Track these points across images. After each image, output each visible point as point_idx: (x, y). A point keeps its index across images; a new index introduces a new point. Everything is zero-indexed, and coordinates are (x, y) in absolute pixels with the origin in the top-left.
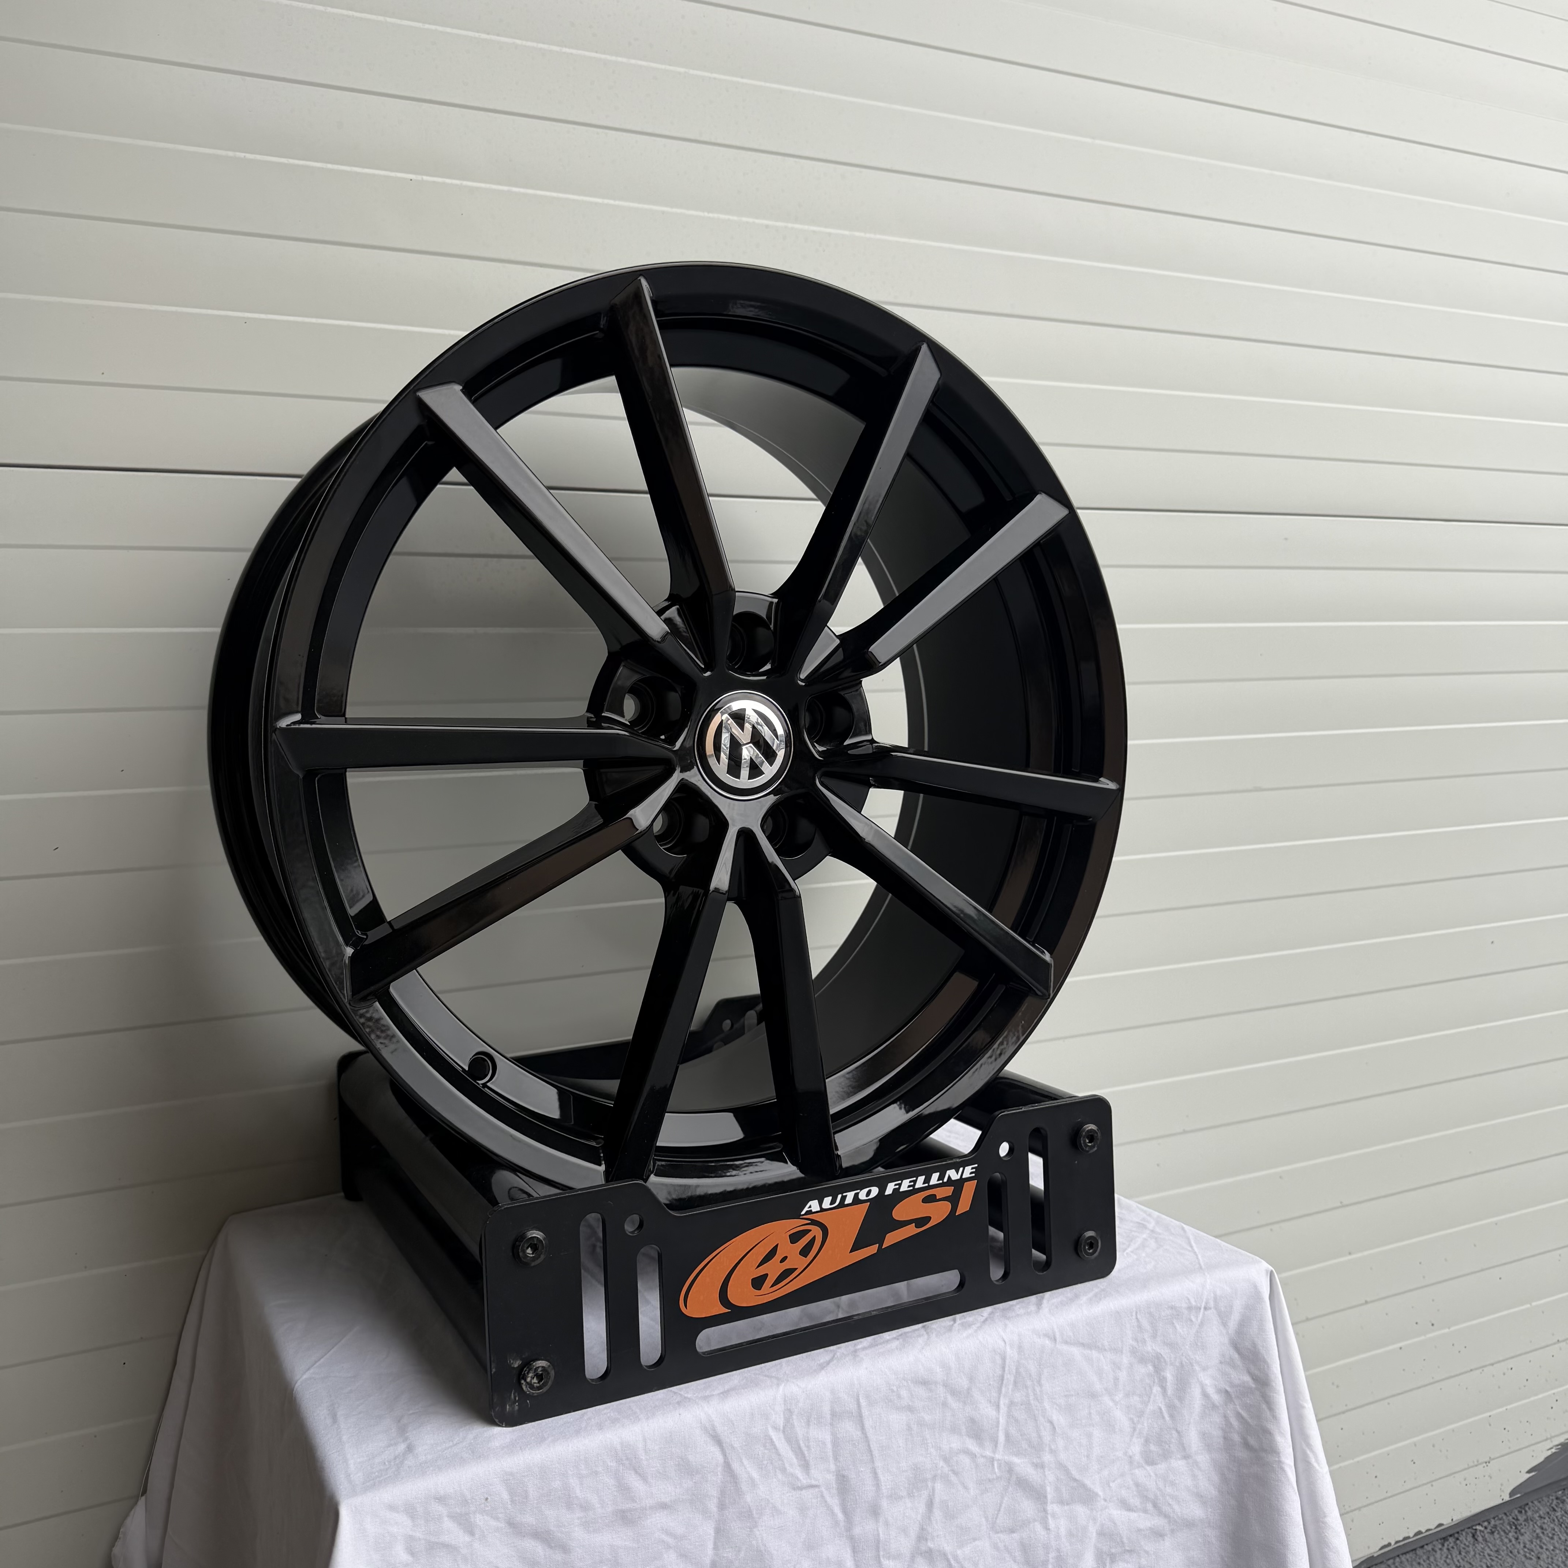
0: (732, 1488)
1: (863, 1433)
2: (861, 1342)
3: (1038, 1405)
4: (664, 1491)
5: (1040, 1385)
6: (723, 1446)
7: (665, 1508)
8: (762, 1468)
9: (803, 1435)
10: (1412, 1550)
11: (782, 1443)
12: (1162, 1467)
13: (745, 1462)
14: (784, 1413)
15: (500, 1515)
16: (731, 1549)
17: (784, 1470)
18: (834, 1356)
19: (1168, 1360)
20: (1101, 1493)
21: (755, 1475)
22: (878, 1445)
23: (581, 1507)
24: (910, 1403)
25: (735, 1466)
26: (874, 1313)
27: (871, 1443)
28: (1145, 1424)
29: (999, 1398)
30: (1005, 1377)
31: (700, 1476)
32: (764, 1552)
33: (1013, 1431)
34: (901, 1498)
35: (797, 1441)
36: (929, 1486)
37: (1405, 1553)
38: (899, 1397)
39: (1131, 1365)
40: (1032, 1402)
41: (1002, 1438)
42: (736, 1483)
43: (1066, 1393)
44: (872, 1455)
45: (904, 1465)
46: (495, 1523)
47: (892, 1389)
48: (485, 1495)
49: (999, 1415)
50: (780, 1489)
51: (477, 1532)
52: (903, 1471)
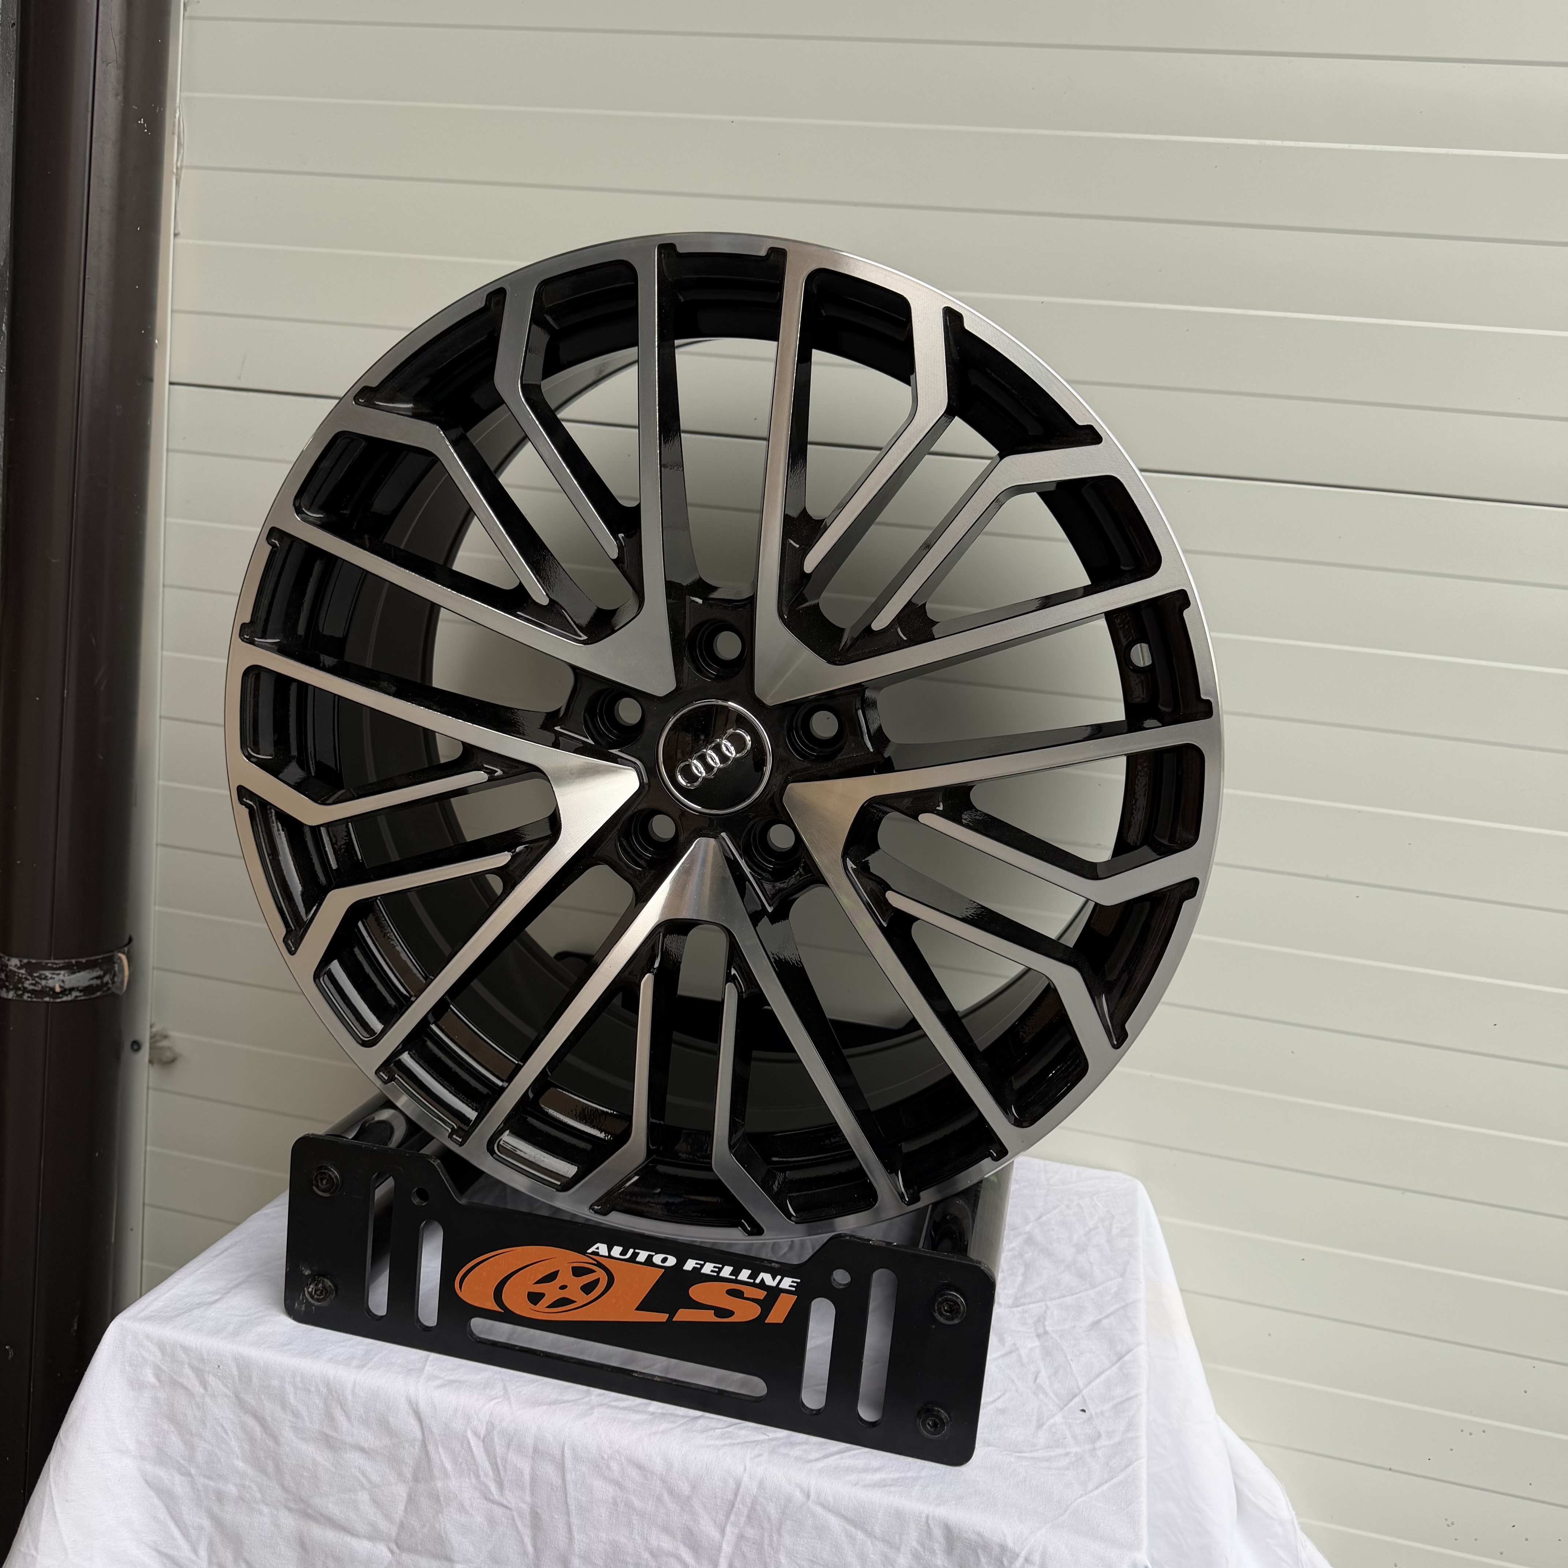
0: (426, 1467)
1: (562, 1482)
3: (772, 1553)
4: (363, 1436)
5: (780, 1535)
6: (423, 1425)
7: (364, 1451)
8: (456, 1464)
9: (502, 1454)
11: (479, 1450)
13: (441, 1450)
14: (487, 1424)
15: (229, 1385)
16: (417, 1520)
17: (478, 1477)
21: (449, 1466)
22: (577, 1503)
23: (293, 1412)
24: (620, 1480)
25: (431, 1448)
27: (568, 1497)
29: (726, 1523)
30: (737, 1505)
31: (398, 1440)
32: (445, 1539)
35: (495, 1457)
38: (608, 1467)
40: (766, 1547)
42: (430, 1464)
44: (568, 1508)
45: (603, 1535)
46: (224, 1389)
47: (603, 1456)
48: (219, 1363)
49: (723, 1540)
50: (471, 1492)
51: (209, 1389)
52: (601, 1541)
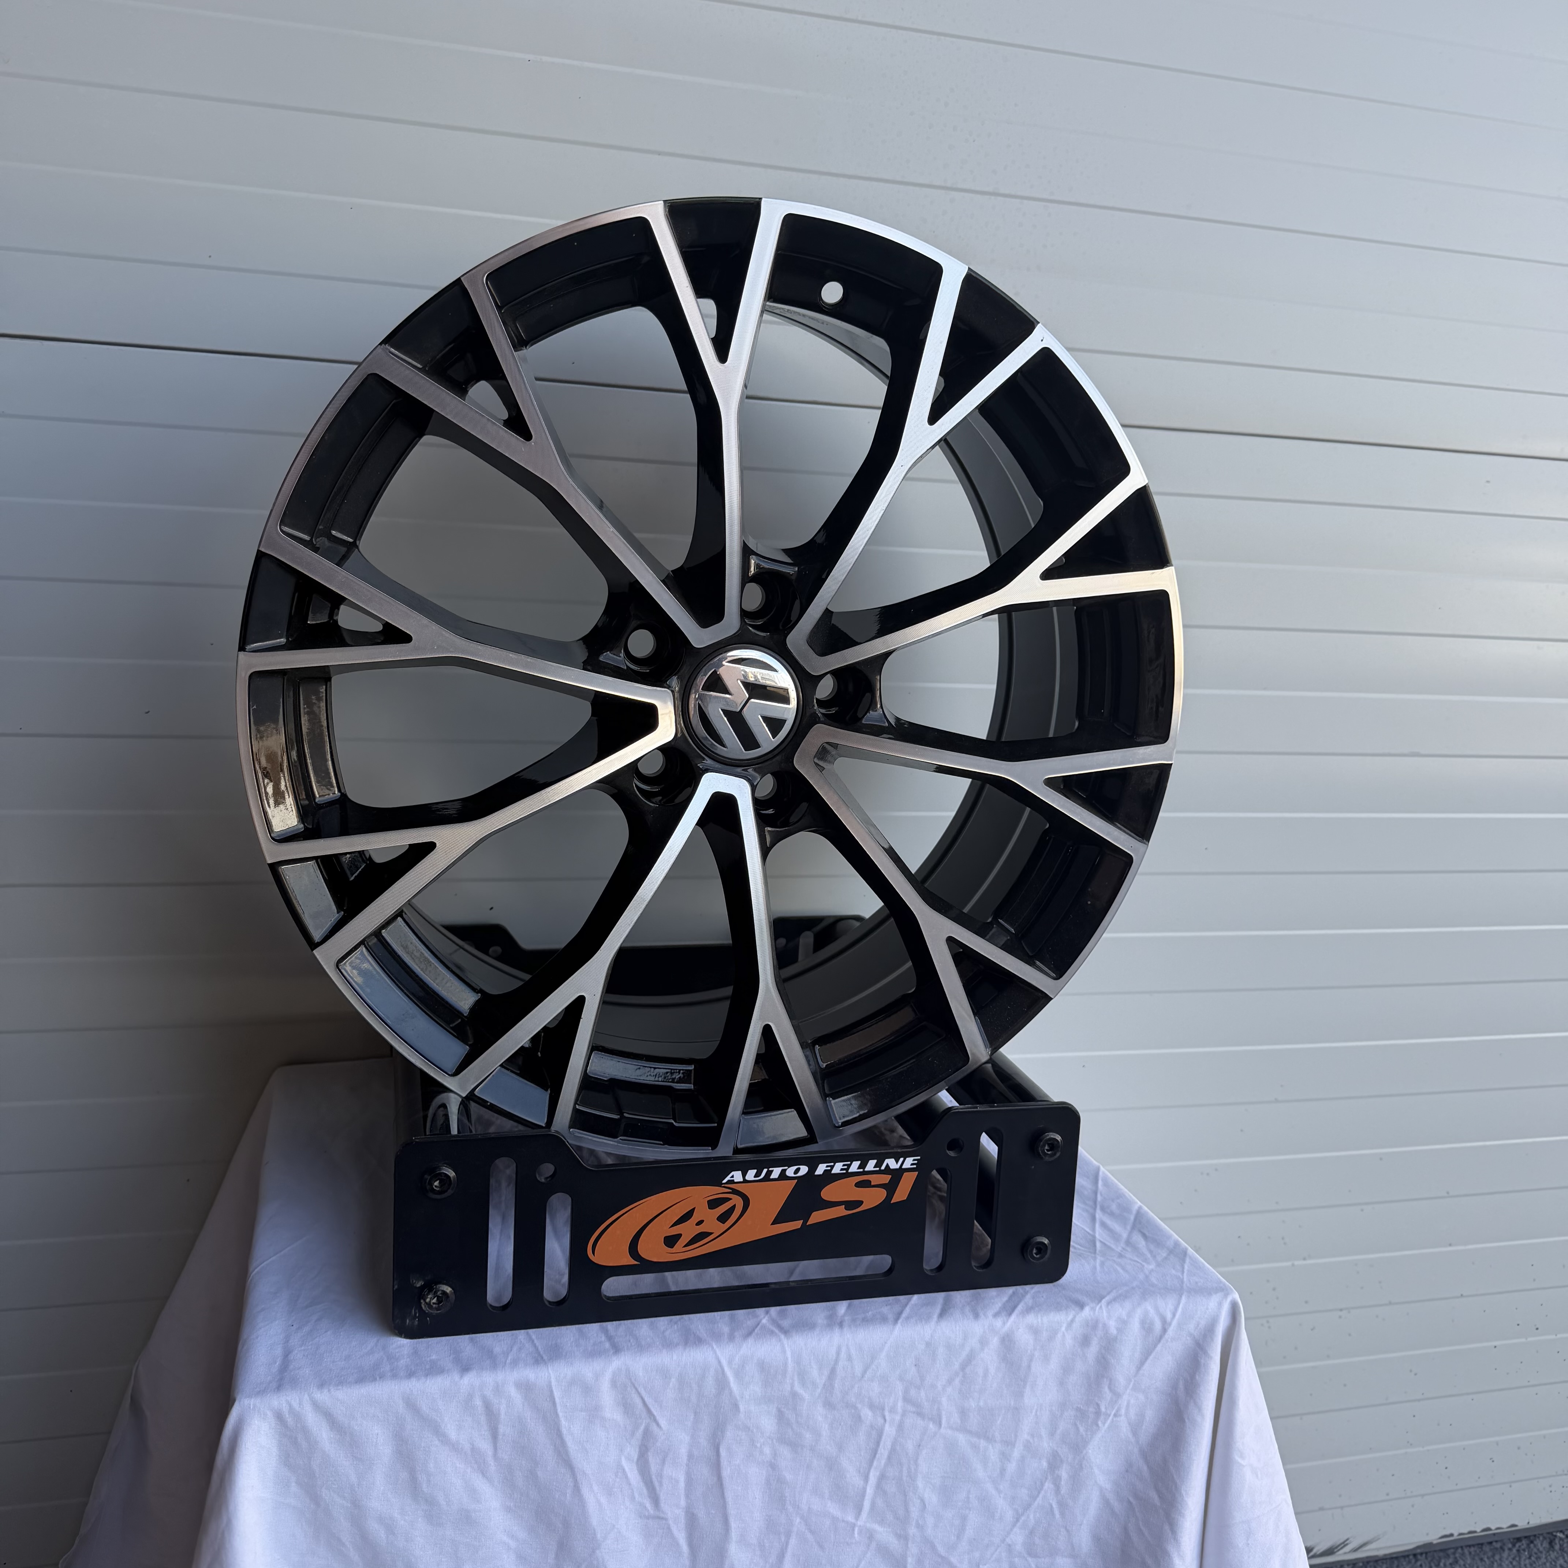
10: (1478, 1544)
26: (794, 1284)
37: (1470, 1546)
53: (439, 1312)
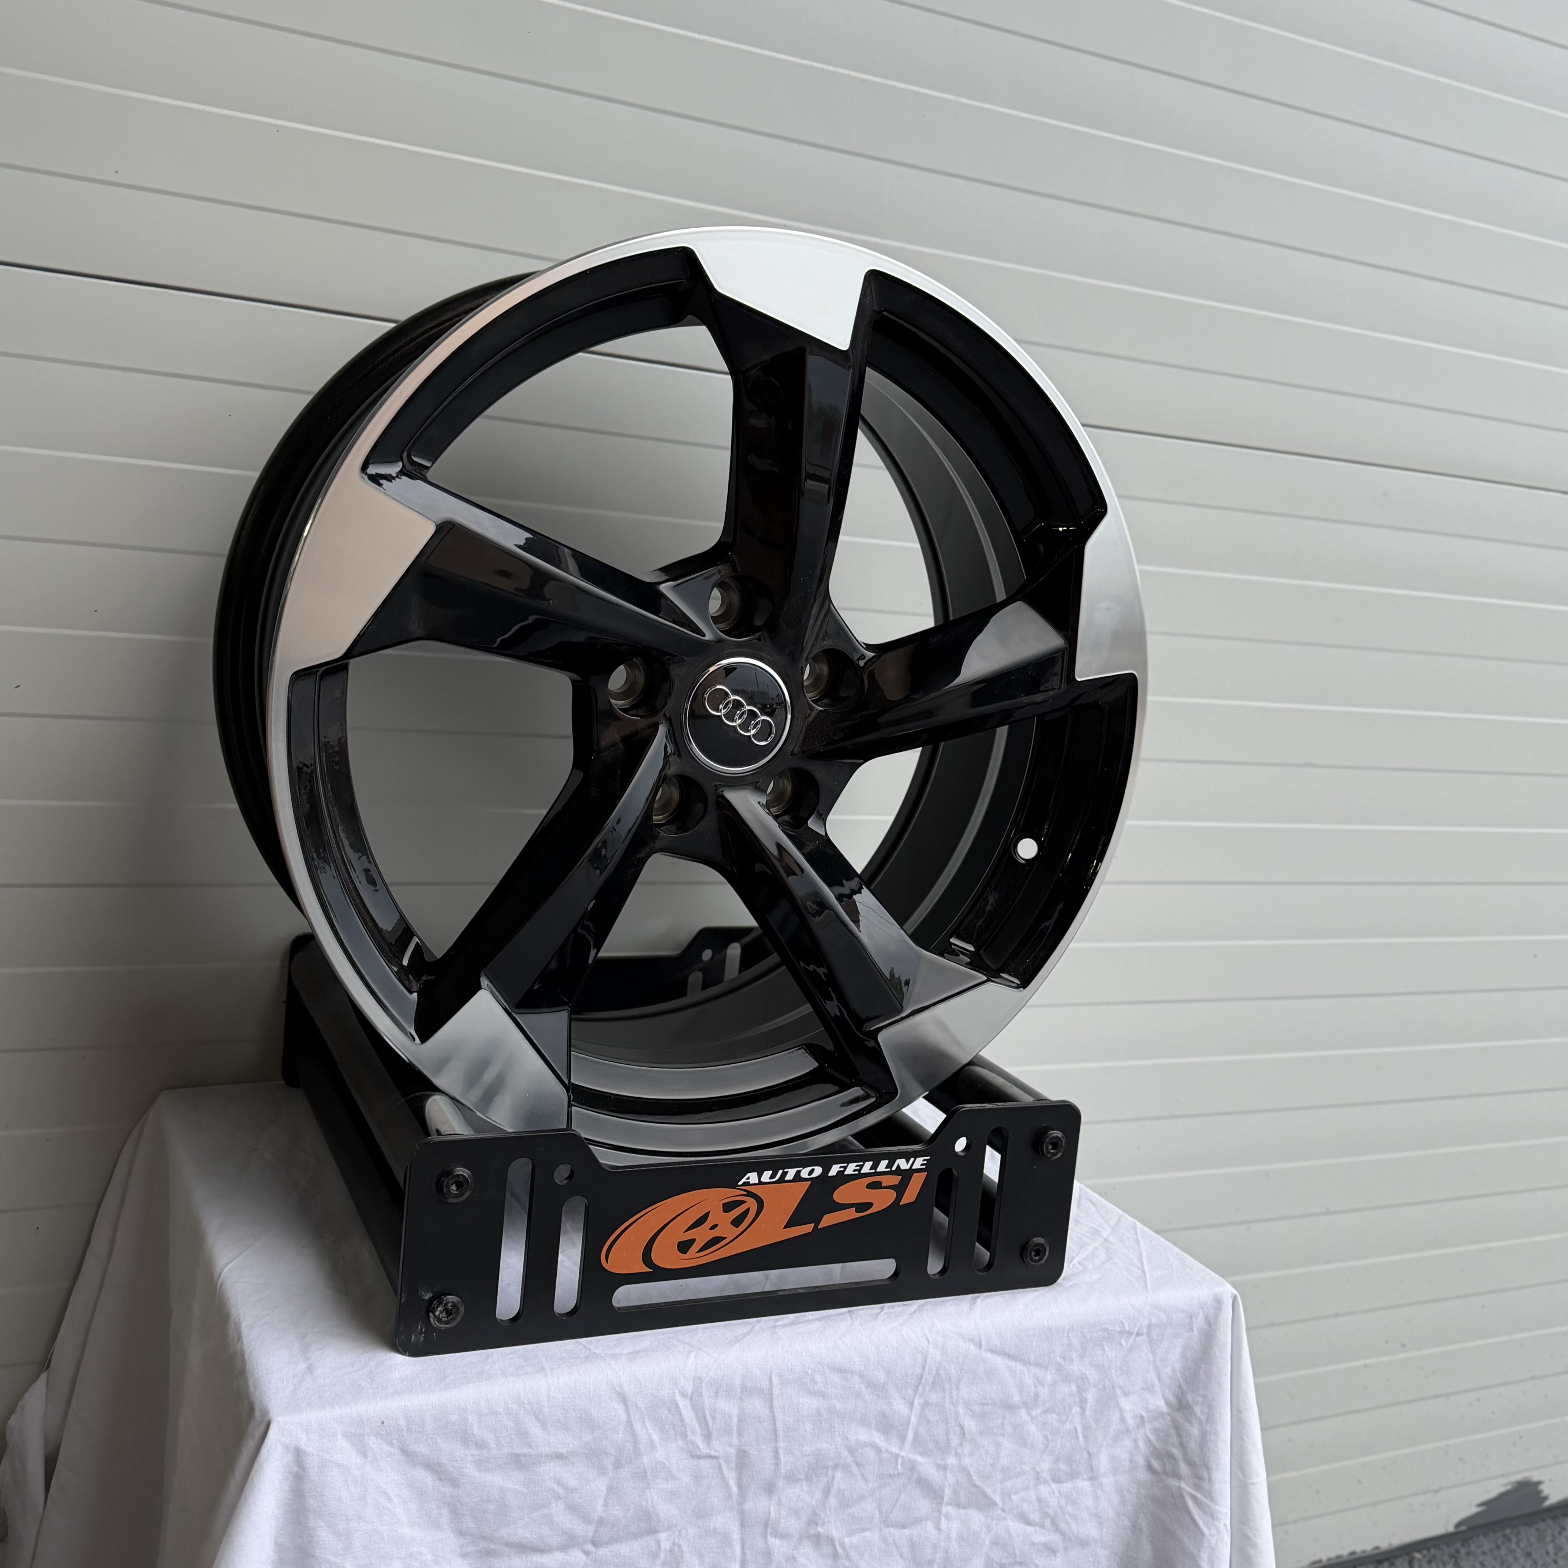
0: (631, 1448)
1: (770, 1411)
2: (783, 1319)
3: (952, 1407)
4: (561, 1441)
5: (958, 1389)
6: (627, 1404)
7: (561, 1458)
8: (663, 1432)
9: (710, 1405)
11: (687, 1410)
12: (1067, 1486)
13: (648, 1424)
14: (694, 1380)
15: (394, 1441)
16: (620, 1507)
17: (684, 1436)
18: (752, 1329)
19: (1092, 1382)
20: (1000, 1503)
21: (656, 1438)
22: (784, 1426)
23: (476, 1444)
24: (824, 1389)
25: (637, 1426)
26: (801, 1291)
27: (777, 1422)
28: (1059, 1443)
29: (914, 1397)
30: (924, 1377)
31: (601, 1431)
32: (652, 1513)
33: (922, 1430)
34: (798, 1480)
35: (704, 1410)
36: (830, 1472)
38: (813, 1381)
39: (1054, 1384)
40: (947, 1404)
41: (910, 1436)
42: (636, 1443)
43: (983, 1401)
44: (776, 1434)
45: (807, 1449)
46: (388, 1448)
47: (807, 1372)
48: (383, 1420)
49: (911, 1413)
50: (678, 1455)
51: (370, 1454)
52: (805, 1455)
53: (447, 1326)
